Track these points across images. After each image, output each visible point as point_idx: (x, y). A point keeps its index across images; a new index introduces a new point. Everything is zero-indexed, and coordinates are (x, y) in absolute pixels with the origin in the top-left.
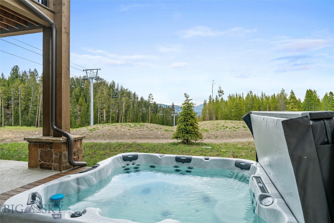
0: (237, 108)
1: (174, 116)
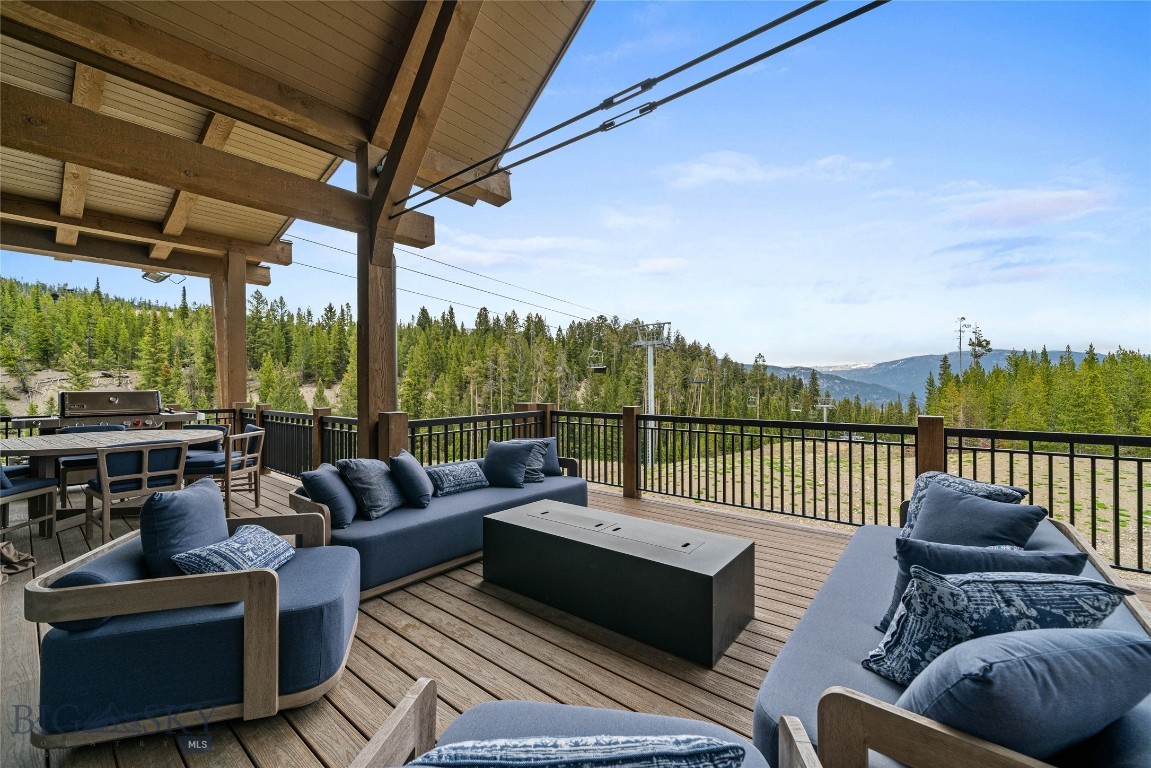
1: (825, 410)
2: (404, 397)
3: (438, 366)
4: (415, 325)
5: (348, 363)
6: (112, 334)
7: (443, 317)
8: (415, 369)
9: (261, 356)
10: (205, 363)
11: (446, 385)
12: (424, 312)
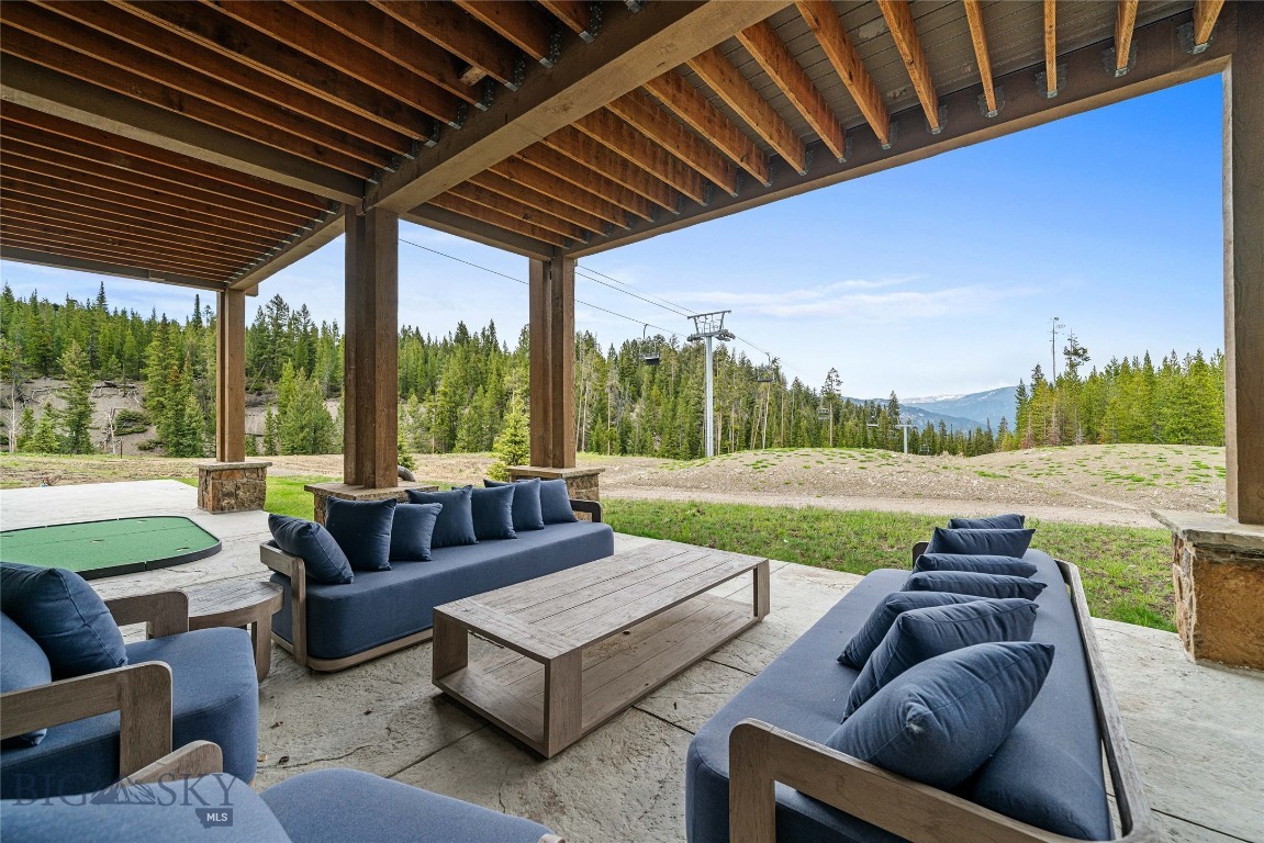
0: (1187, 401)
1: (905, 430)
3: (477, 381)
6: (117, 340)
11: (485, 399)
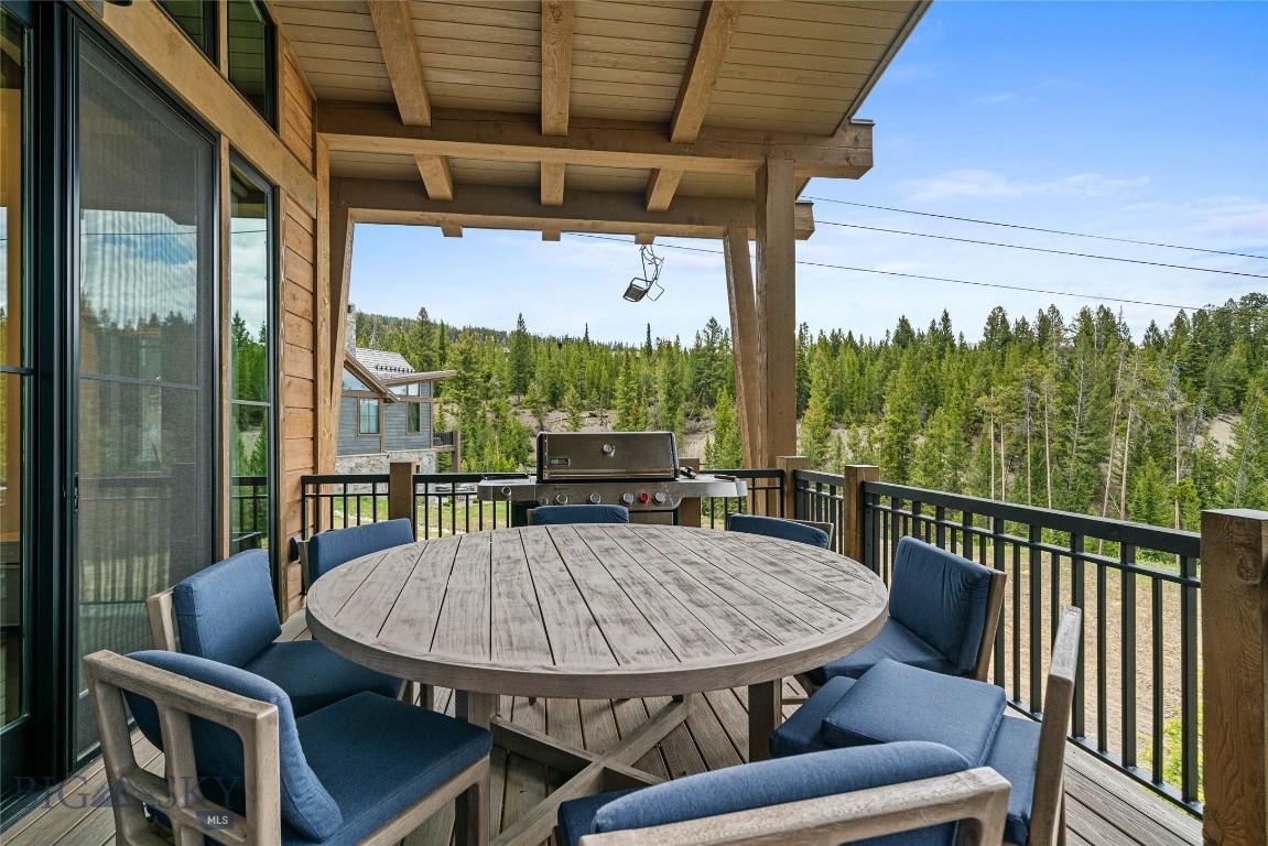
2: (886, 442)
3: (932, 398)
4: (890, 343)
5: (809, 396)
6: (597, 375)
7: (932, 328)
8: (901, 402)
9: (716, 392)
10: (667, 401)
11: (945, 423)
12: (904, 323)
